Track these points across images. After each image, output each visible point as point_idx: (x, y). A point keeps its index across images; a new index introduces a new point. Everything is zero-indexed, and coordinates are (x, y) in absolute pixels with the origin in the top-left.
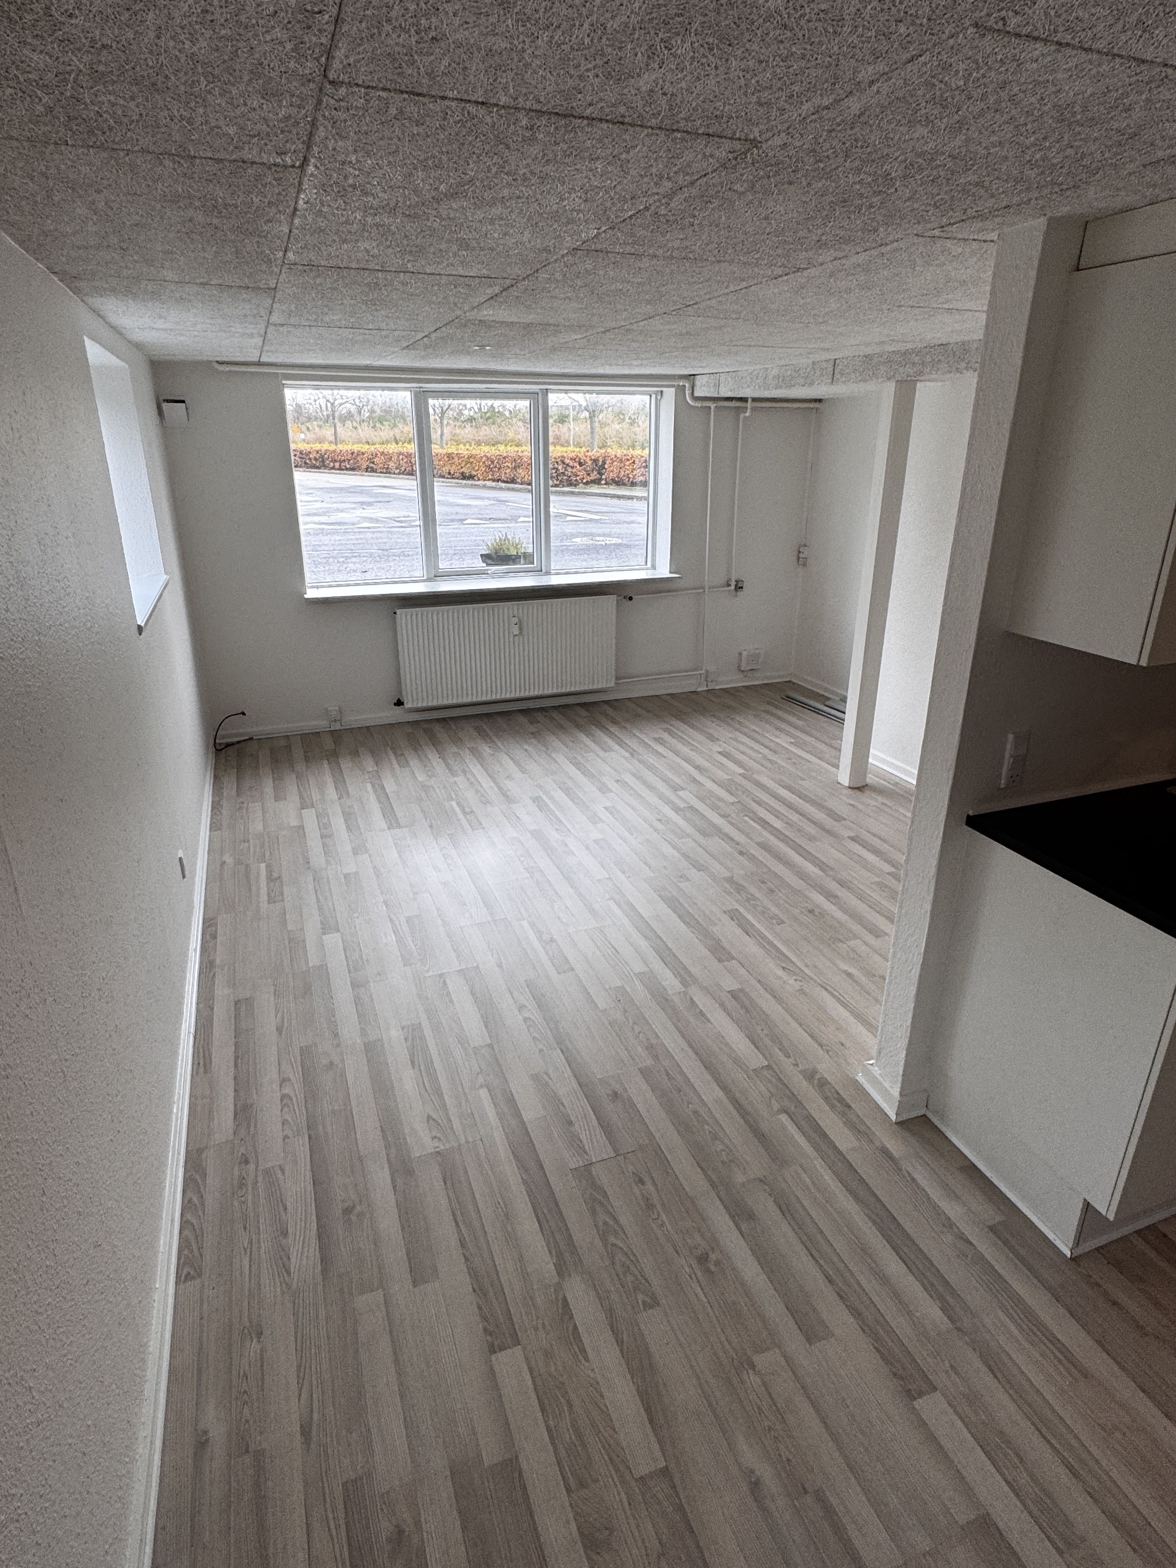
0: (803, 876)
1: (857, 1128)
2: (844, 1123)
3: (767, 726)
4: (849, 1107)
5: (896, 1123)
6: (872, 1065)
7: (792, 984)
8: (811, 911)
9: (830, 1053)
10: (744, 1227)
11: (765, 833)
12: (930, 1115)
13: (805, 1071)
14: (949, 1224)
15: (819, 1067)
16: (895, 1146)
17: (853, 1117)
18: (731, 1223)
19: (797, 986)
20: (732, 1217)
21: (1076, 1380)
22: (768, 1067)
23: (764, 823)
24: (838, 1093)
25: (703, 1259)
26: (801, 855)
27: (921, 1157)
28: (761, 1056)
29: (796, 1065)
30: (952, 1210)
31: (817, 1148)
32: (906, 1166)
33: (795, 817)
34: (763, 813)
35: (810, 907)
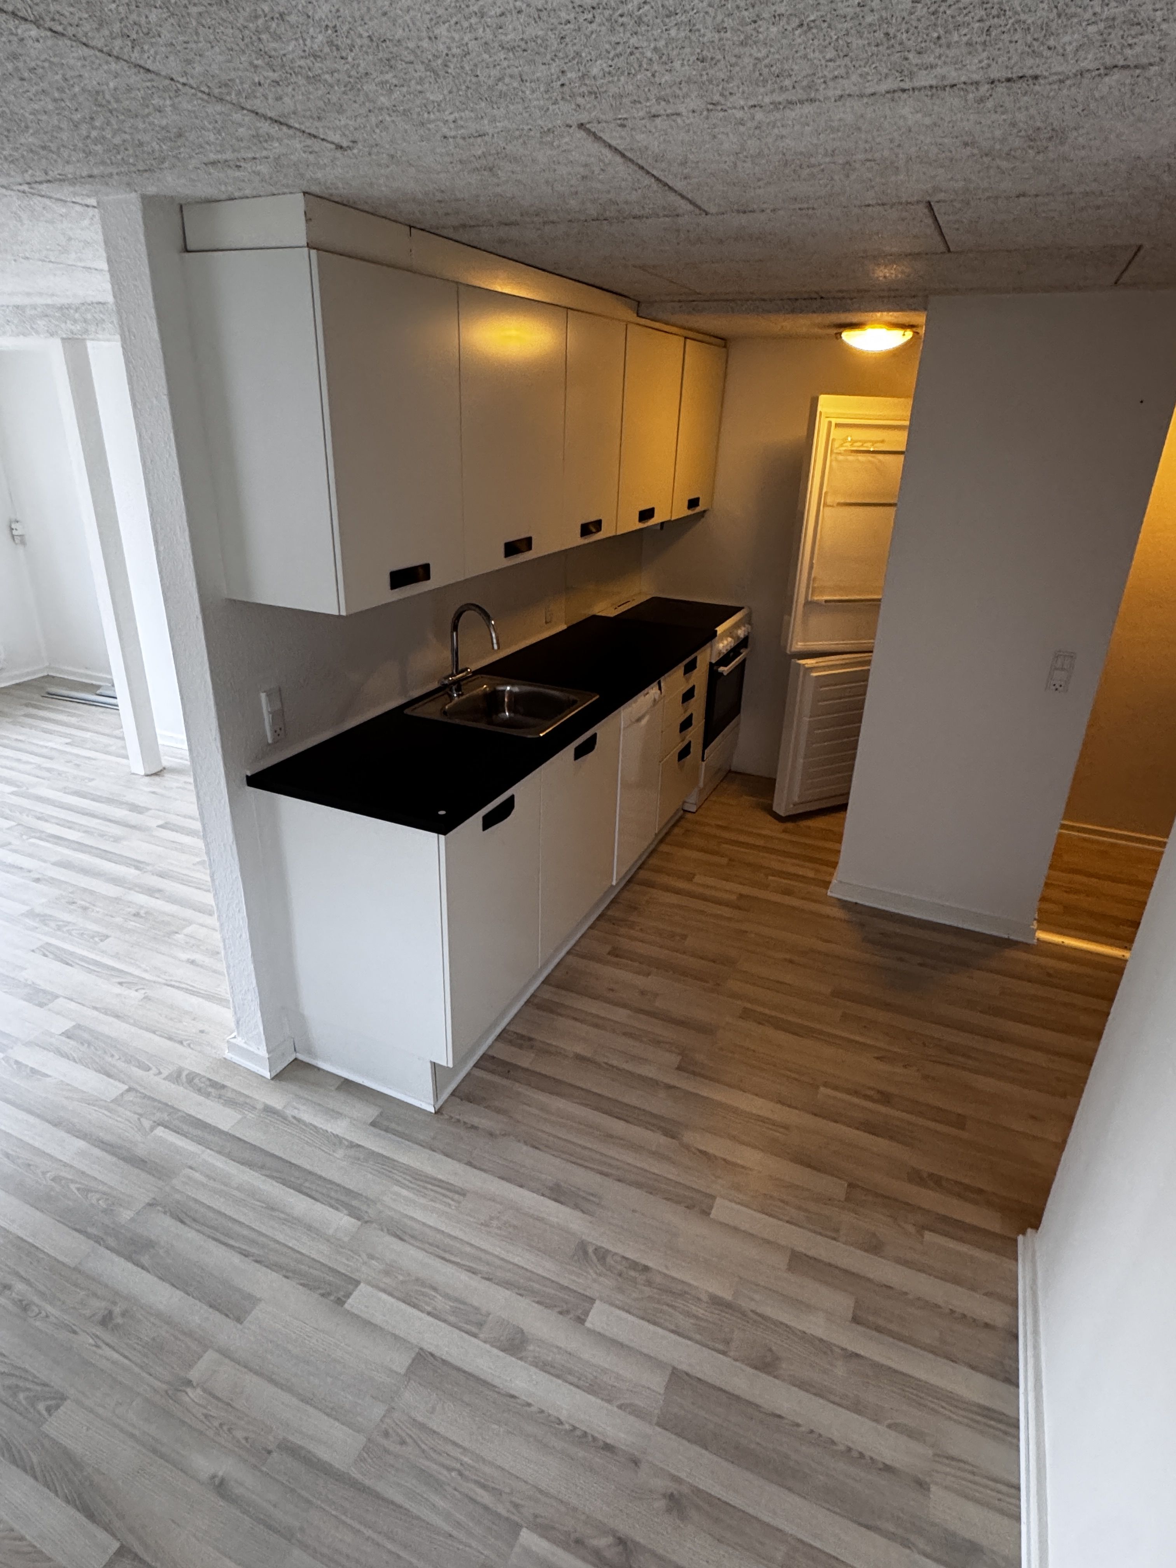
0: (116, 881)
1: (234, 1102)
2: (224, 1105)
3: (33, 731)
4: (223, 1087)
5: (273, 1079)
6: (235, 1037)
7: (134, 995)
8: (137, 915)
9: (192, 1046)
10: (145, 1260)
11: (59, 849)
12: (301, 1057)
13: (170, 1075)
14: (337, 1141)
15: (183, 1065)
16: (276, 1099)
17: (229, 1094)
18: (129, 1265)
19: (140, 995)
20: (129, 1258)
21: (459, 1202)
22: (130, 1090)
23: (58, 839)
24: (210, 1080)
25: (106, 1320)
26: (110, 861)
27: (301, 1098)
28: (117, 1083)
29: (160, 1073)
30: (338, 1128)
31: (200, 1142)
32: (289, 1112)
33: (93, 823)
34: (52, 829)
35: (133, 910)
